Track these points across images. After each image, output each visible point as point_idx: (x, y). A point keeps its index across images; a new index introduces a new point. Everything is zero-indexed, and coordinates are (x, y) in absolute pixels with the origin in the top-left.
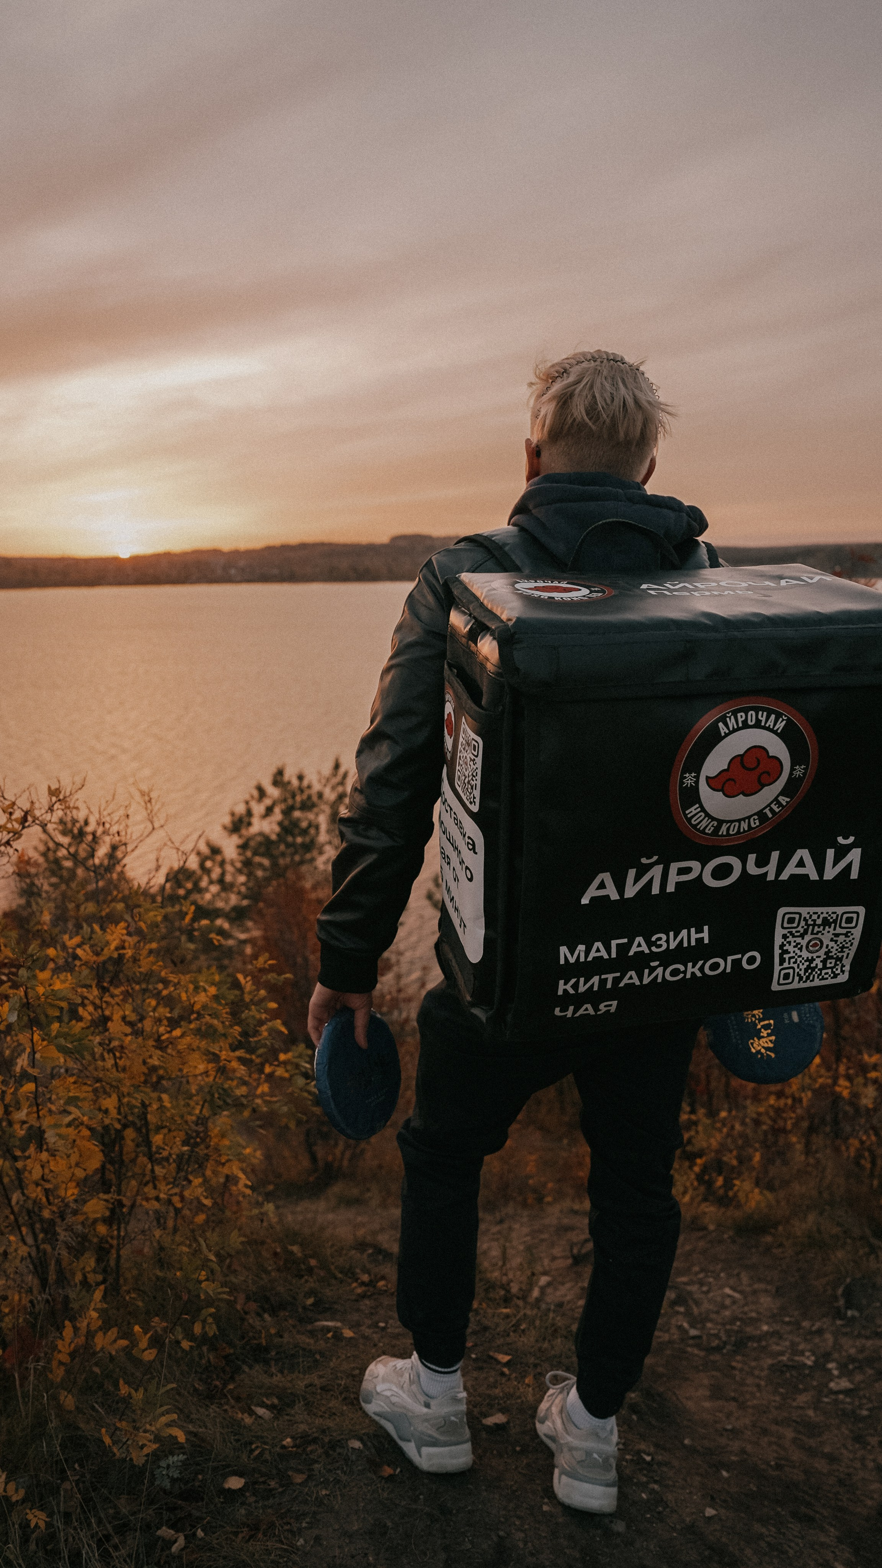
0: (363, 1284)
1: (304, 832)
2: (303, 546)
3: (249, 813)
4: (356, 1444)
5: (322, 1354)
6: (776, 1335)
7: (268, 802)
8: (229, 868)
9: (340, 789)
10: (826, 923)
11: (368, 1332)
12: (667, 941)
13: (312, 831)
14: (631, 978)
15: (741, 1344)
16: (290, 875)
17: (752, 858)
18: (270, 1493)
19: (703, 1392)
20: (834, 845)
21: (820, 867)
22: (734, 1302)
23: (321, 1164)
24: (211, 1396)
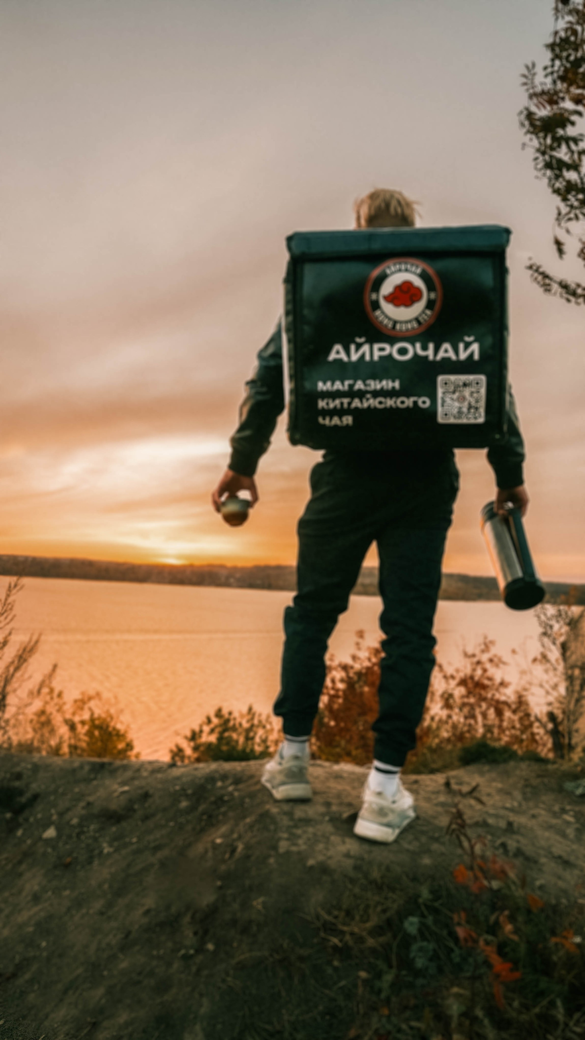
10: (465, 385)
12: (375, 385)
14: (356, 403)
17: (418, 345)
20: (462, 340)
21: (456, 352)
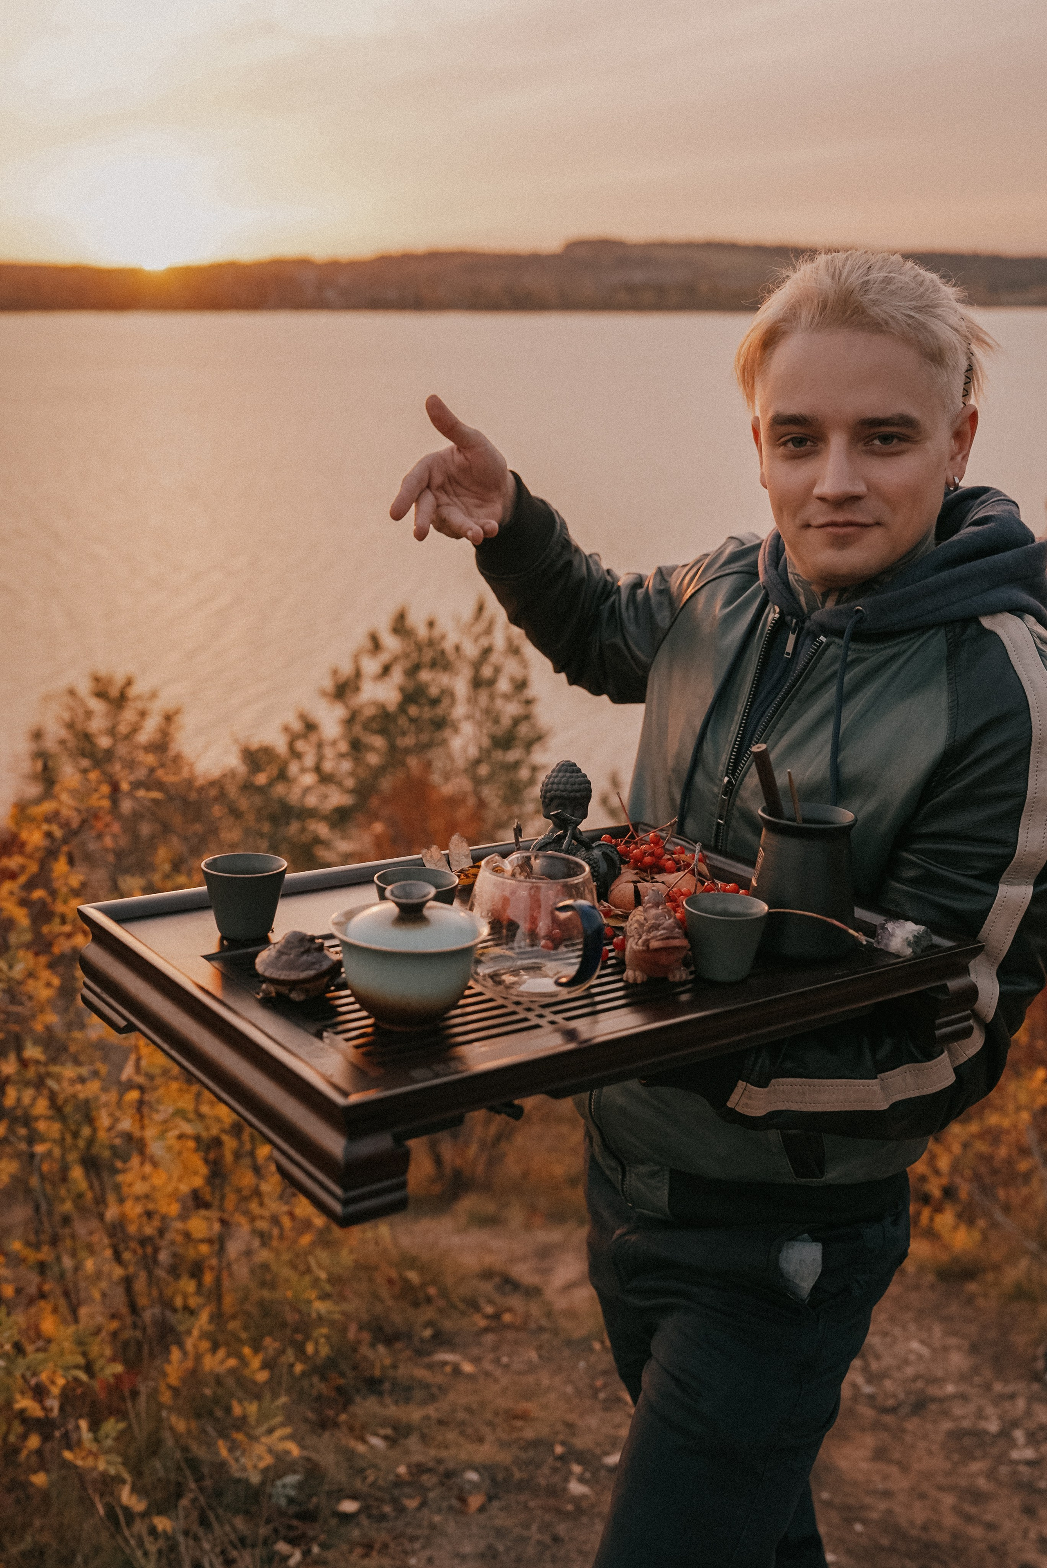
0: (487, 1317)
3: (358, 673)
4: (473, 1476)
5: (440, 1388)
6: (963, 1397)
7: (384, 657)
8: (329, 752)
9: (484, 642)
11: (488, 1366)
13: (446, 702)
15: (920, 1405)
16: (413, 762)
18: (383, 1517)
19: (864, 1453)
22: (920, 1357)
23: (448, 1170)
24: (323, 1425)
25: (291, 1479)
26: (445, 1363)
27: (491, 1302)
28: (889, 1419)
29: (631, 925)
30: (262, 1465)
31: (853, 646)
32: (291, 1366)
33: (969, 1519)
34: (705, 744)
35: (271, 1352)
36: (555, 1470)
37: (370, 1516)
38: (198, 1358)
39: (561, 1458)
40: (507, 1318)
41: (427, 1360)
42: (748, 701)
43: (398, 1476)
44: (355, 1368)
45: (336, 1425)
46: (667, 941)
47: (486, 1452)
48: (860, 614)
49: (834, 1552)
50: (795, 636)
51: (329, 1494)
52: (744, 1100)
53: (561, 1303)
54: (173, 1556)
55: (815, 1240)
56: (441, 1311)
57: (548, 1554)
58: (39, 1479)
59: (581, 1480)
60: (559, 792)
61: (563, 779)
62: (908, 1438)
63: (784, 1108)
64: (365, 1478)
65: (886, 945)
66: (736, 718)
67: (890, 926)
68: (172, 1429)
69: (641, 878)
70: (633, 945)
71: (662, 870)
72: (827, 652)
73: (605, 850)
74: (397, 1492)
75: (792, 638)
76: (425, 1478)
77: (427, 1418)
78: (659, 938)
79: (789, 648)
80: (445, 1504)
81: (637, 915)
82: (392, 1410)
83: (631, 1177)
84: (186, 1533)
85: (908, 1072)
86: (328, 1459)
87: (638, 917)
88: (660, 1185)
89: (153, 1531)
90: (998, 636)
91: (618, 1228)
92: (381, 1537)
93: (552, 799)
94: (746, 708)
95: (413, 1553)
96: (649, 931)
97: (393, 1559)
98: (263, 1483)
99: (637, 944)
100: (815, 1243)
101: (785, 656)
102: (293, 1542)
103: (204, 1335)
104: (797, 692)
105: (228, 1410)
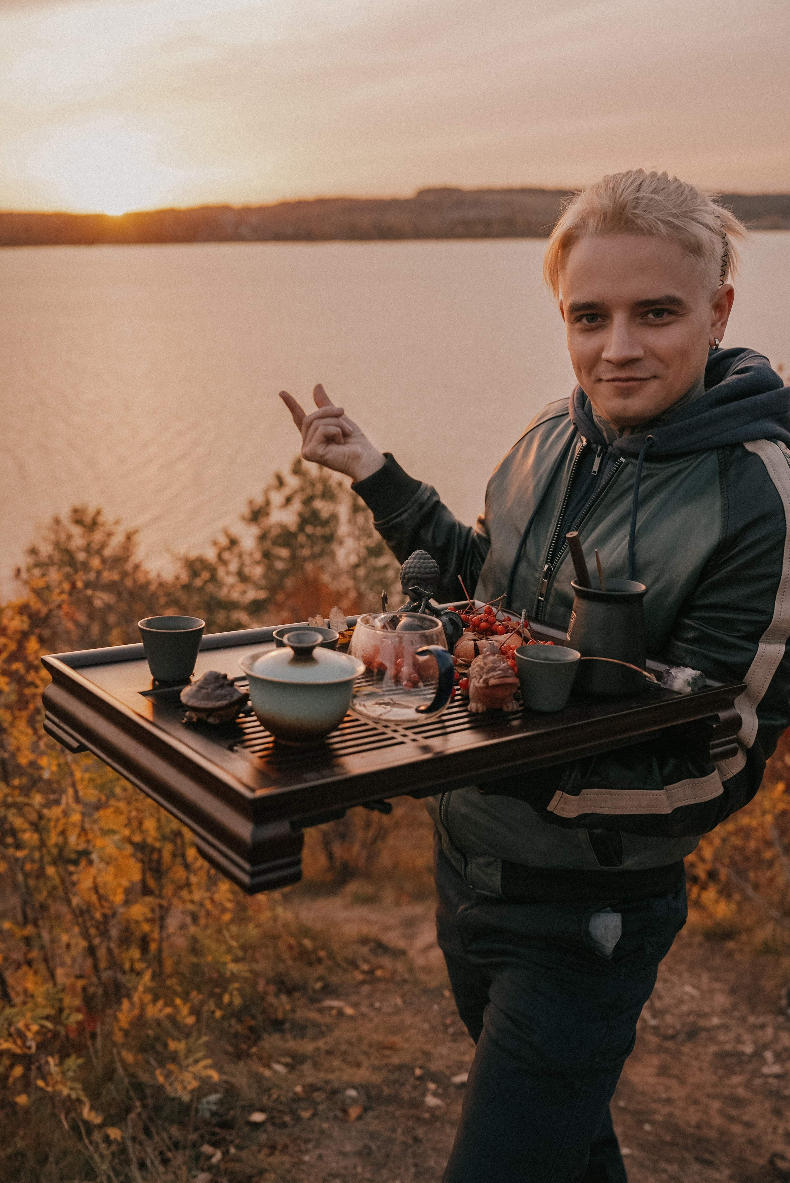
0: (363, 972)
1: (325, 523)
2: (320, 202)
3: (268, 503)
4: (352, 1093)
5: (328, 1026)
6: (726, 1027)
8: (248, 560)
11: (364, 1009)
13: (333, 523)
15: (693, 1033)
16: (309, 566)
18: (284, 1125)
19: (651, 1070)
22: (692, 998)
23: (338, 862)
24: (239, 1056)
25: (214, 1097)
26: (332, 1008)
27: (366, 961)
28: (670, 1044)
29: (473, 669)
30: (190, 1087)
31: (645, 465)
32: (213, 1012)
33: (732, 1119)
34: (528, 542)
35: (196, 1001)
36: (415, 1087)
37: (274, 1124)
38: (143, 1007)
39: (420, 1078)
40: (379, 973)
41: (317, 1005)
42: (562, 508)
43: (295, 1093)
44: (263, 1012)
45: (249, 1056)
46: (503, 679)
47: (362, 1075)
48: (651, 442)
49: (628, 1146)
50: (600, 459)
51: (243, 1107)
52: (561, 805)
53: (420, 961)
54: (123, 1157)
55: (615, 911)
56: (329, 969)
57: (410, 1150)
58: (22, 1100)
59: (435, 1094)
60: (414, 574)
61: (418, 564)
62: (684, 1059)
63: (591, 812)
64: (270, 1096)
65: (671, 685)
66: (553, 521)
67: (673, 671)
68: (122, 1061)
69: (478, 637)
70: (475, 683)
71: (494, 633)
72: (626, 470)
73: (451, 617)
74: (294, 1106)
75: (598, 460)
76: (316, 1095)
77: (317, 1049)
78: (496, 677)
79: (596, 468)
80: (331, 1115)
81: (478, 661)
82: (291, 1044)
83: (471, 866)
84: (134, 1139)
85: (687, 785)
86: (241, 1081)
87: (479, 663)
88: (494, 872)
89: (107, 1139)
90: (759, 456)
91: (462, 904)
92: (281, 1139)
93: (409, 580)
94: (561, 513)
95: (307, 1151)
96: (488, 673)
97: (291, 1156)
98: (191, 1100)
99: (478, 682)
100: (615, 914)
101: (592, 473)
102: (215, 1145)
103: (147, 990)
104: (602, 500)
105: (166, 1046)
